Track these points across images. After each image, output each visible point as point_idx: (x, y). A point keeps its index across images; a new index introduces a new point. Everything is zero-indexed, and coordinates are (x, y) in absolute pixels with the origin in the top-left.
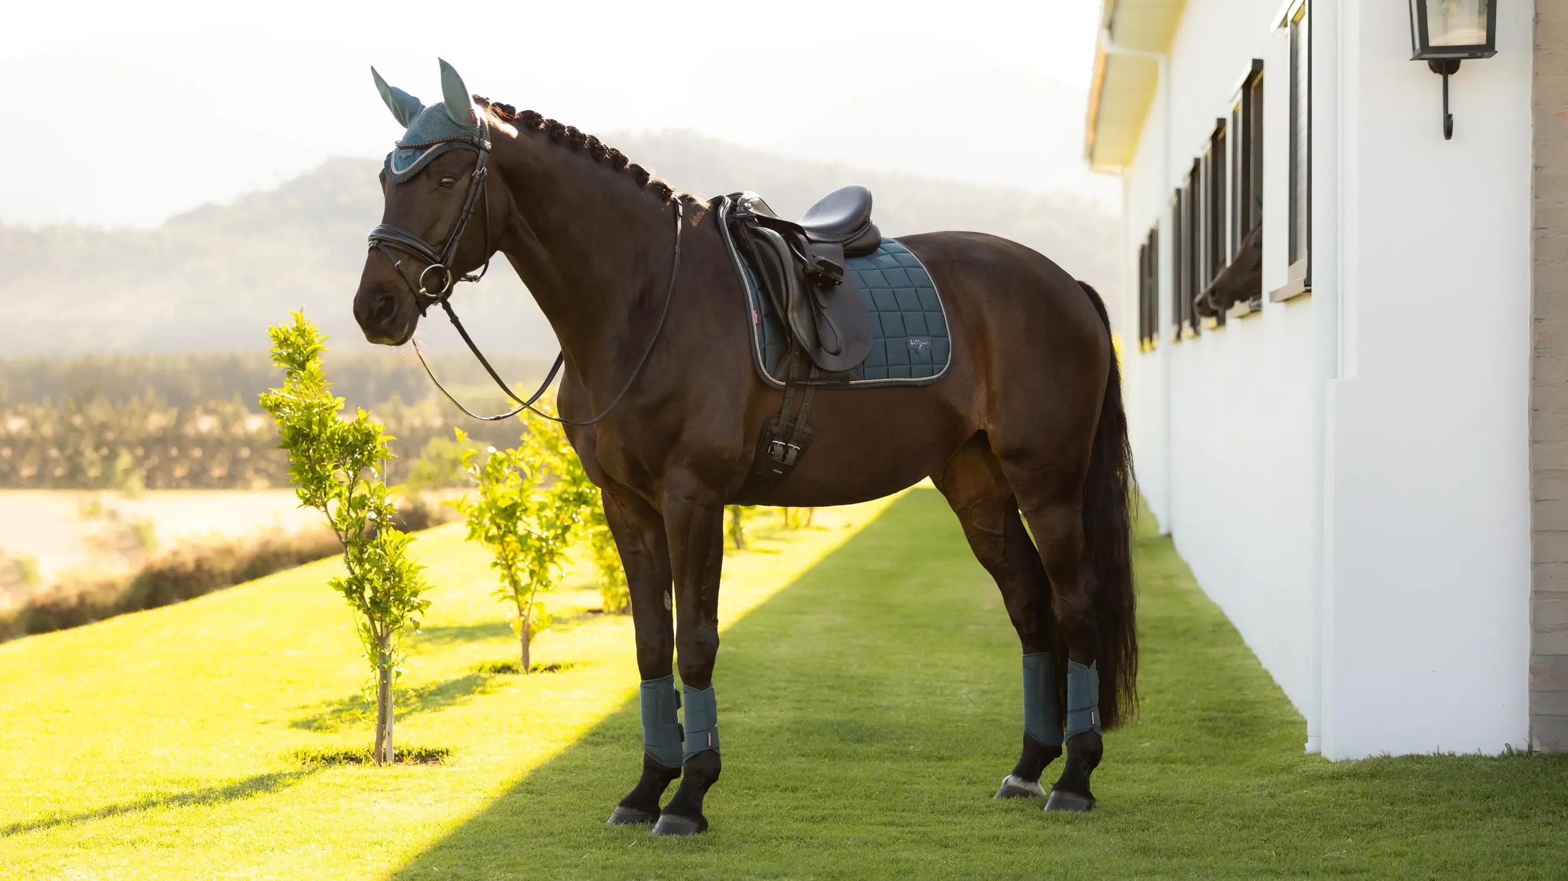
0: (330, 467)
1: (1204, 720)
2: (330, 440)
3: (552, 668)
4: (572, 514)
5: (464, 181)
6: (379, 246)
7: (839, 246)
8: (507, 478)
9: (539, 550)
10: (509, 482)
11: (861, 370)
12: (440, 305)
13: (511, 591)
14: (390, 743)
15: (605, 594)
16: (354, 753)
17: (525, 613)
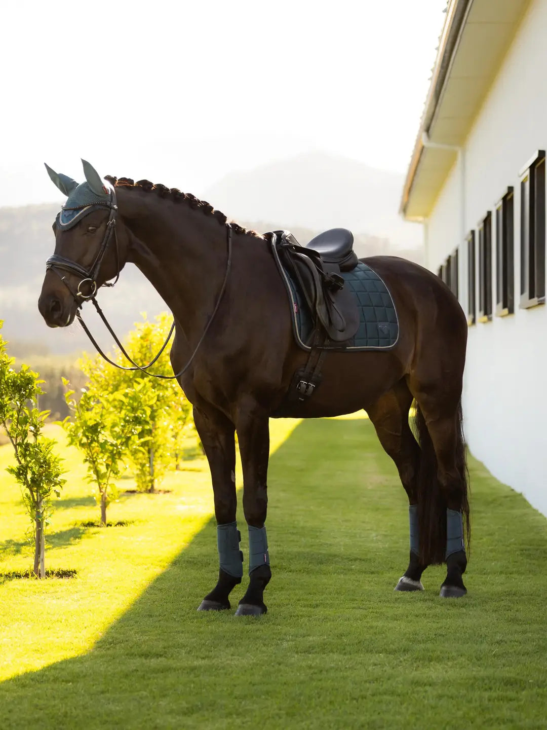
0: (6, 399)
1: (522, 550)
2: (7, 383)
3: (121, 524)
4: (132, 429)
5: (102, 228)
6: (53, 268)
7: (337, 266)
8: (93, 407)
9: (112, 452)
10: (94, 410)
11: (352, 341)
12: (91, 301)
13: (95, 477)
14: (43, 566)
15: (138, 481)
16: (19, 572)
17: (103, 490)
